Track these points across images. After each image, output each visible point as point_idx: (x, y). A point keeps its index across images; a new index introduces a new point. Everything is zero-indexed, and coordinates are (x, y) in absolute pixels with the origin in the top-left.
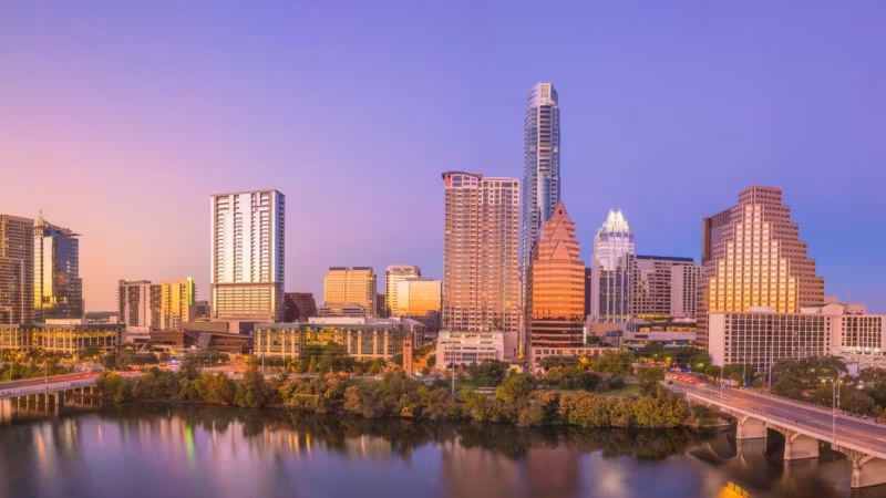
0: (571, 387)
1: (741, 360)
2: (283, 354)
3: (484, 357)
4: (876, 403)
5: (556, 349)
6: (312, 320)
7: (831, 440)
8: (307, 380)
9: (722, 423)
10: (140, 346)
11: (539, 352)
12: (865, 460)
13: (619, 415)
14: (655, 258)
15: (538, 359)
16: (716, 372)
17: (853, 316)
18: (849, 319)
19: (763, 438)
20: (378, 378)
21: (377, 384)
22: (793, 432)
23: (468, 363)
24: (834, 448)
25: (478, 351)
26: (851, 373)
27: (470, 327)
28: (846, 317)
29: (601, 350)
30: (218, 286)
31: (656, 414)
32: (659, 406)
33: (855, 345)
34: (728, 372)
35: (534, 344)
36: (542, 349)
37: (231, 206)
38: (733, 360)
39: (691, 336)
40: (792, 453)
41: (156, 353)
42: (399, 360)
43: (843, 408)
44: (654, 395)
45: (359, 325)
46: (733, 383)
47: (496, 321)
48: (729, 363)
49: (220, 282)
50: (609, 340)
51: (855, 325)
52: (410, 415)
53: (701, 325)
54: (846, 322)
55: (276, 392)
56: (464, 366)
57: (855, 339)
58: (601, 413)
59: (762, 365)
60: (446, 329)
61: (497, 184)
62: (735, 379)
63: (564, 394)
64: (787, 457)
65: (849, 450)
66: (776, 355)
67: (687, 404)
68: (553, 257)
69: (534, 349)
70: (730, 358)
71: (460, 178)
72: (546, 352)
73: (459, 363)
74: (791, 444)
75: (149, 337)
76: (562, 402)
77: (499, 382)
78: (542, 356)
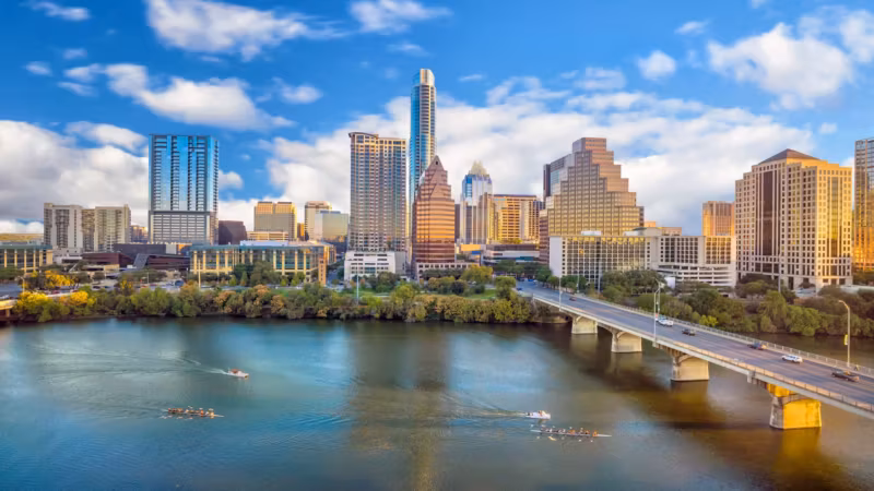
0: (445, 292)
1: (575, 272)
2: (217, 271)
3: (380, 270)
4: (694, 310)
5: (434, 264)
6: (242, 243)
7: (653, 340)
8: (239, 291)
9: (560, 320)
10: (70, 267)
11: (421, 266)
12: (684, 358)
13: (482, 313)
14: (507, 196)
15: (421, 271)
16: (555, 282)
17: (670, 237)
18: (667, 239)
19: (593, 334)
20: (298, 288)
21: (299, 292)
22: (618, 331)
23: (368, 275)
24: (654, 345)
25: (376, 266)
26: (669, 285)
27: (370, 248)
28: (664, 238)
29: (467, 264)
30: (155, 213)
31: (509, 313)
32: (512, 306)
33: (673, 261)
34: (565, 282)
35: (418, 261)
36: (424, 264)
37: (169, 145)
38: (570, 272)
39: (536, 254)
40: (617, 347)
41: (89, 273)
42: (315, 275)
43: (662, 314)
44: (508, 299)
45: (282, 247)
46: (569, 290)
47: (389, 244)
48: (566, 274)
49: (157, 209)
50: (473, 257)
51: (673, 244)
52: (325, 315)
53: (544, 247)
54: (664, 242)
55: (212, 302)
56: (366, 278)
57: (673, 256)
58: (468, 312)
59: (592, 277)
60: (350, 249)
61: (390, 142)
62: (570, 287)
63: (441, 297)
64: (613, 350)
65: (669, 349)
66: (604, 268)
67: (532, 305)
68: (433, 196)
69: (418, 264)
70: (566, 270)
71: (362, 137)
72: (427, 266)
73: (361, 275)
74: (617, 340)
75: (80, 258)
76: (439, 304)
77: (392, 289)
78: (424, 269)
